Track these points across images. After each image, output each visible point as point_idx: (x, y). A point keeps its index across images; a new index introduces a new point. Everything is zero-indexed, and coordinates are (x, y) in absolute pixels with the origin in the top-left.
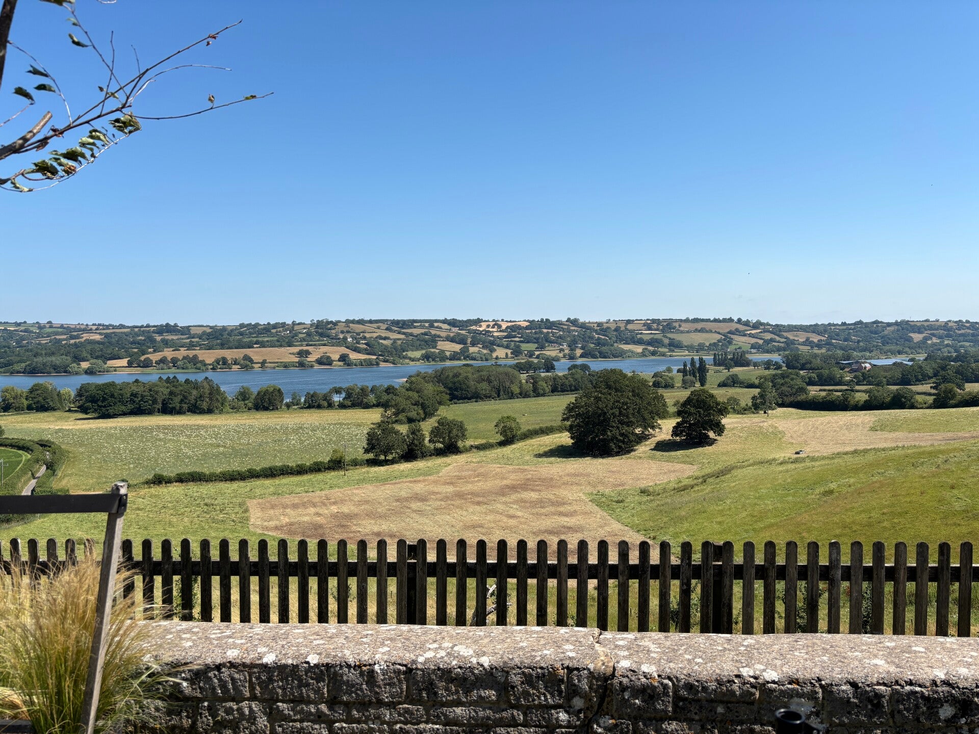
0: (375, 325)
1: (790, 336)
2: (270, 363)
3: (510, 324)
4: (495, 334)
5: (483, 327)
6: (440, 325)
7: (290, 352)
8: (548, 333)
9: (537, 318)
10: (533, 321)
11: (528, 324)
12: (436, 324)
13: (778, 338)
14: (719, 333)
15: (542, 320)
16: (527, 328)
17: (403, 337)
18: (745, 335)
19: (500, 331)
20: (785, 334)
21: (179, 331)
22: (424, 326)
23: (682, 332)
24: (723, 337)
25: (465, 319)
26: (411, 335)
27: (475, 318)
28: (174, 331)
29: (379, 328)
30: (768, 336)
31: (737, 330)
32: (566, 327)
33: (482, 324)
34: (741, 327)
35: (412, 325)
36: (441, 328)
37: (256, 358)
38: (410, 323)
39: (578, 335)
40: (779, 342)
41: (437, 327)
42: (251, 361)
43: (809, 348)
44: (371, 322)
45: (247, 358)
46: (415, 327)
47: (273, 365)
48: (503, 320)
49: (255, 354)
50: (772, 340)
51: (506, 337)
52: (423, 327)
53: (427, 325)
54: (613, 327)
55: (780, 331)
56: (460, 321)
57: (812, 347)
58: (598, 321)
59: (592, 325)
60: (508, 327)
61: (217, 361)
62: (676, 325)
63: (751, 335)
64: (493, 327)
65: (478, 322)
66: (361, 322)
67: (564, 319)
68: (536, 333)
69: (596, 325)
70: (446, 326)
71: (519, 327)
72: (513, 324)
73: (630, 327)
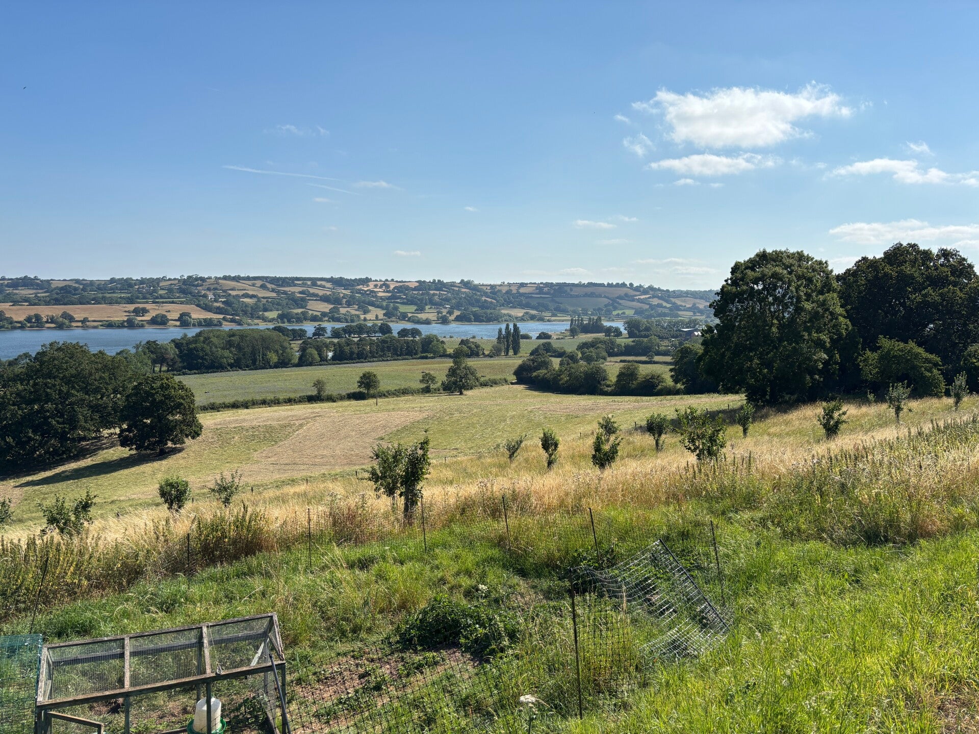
0: (250, 283)
1: (678, 302)
2: (94, 321)
3: (398, 284)
4: (380, 294)
5: (371, 286)
6: (323, 283)
7: (127, 309)
8: (434, 295)
9: (428, 279)
10: (424, 282)
11: (417, 284)
12: (319, 283)
13: (665, 304)
14: (608, 298)
15: (434, 281)
16: (415, 289)
17: (274, 295)
18: (633, 300)
19: (387, 292)
20: (673, 300)
21: (38, 285)
22: (306, 284)
23: (572, 296)
24: (611, 302)
25: (353, 278)
26: (285, 293)
27: (364, 277)
28: (32, 285)
29: (253, 285)
30: (655, 301)
31: (626, 295)
32: (457, 289)
33: (370, 283)
34: (632, 293)
35: (293, 283)
36: (324, 287)
37: (78, 316)
38: (291, 281)
39: (465, 298)
40: (665, 307)
41: (319, 286)
42: (72, 319)
43: (691, 313)
44: (248, 278)
45: (66, 315)
46: (295, 285)
47: (95, 324)
48: (392, 280)
49: (78, 312)
50: (660, 306)
51: (389, 298)
52: (304, 285)
53: (309, 283)
54: (504, 290)
55: (669, 296)
56: (347, 280)
57: (694, 313)
58: (492, 283)
59: (484, 288)
60: (395, 288)
61: (29, 320)
62: (568, 289)
63: (639, 301)
64: (381, 287)
65: (366, 281)
66: (237, 279)
67: (458, 281)
68: (422, 294)
69: (489, 288)
70: (329, 285)
71: (408, 288)
72: (401, 284)
73: (522, 290)
